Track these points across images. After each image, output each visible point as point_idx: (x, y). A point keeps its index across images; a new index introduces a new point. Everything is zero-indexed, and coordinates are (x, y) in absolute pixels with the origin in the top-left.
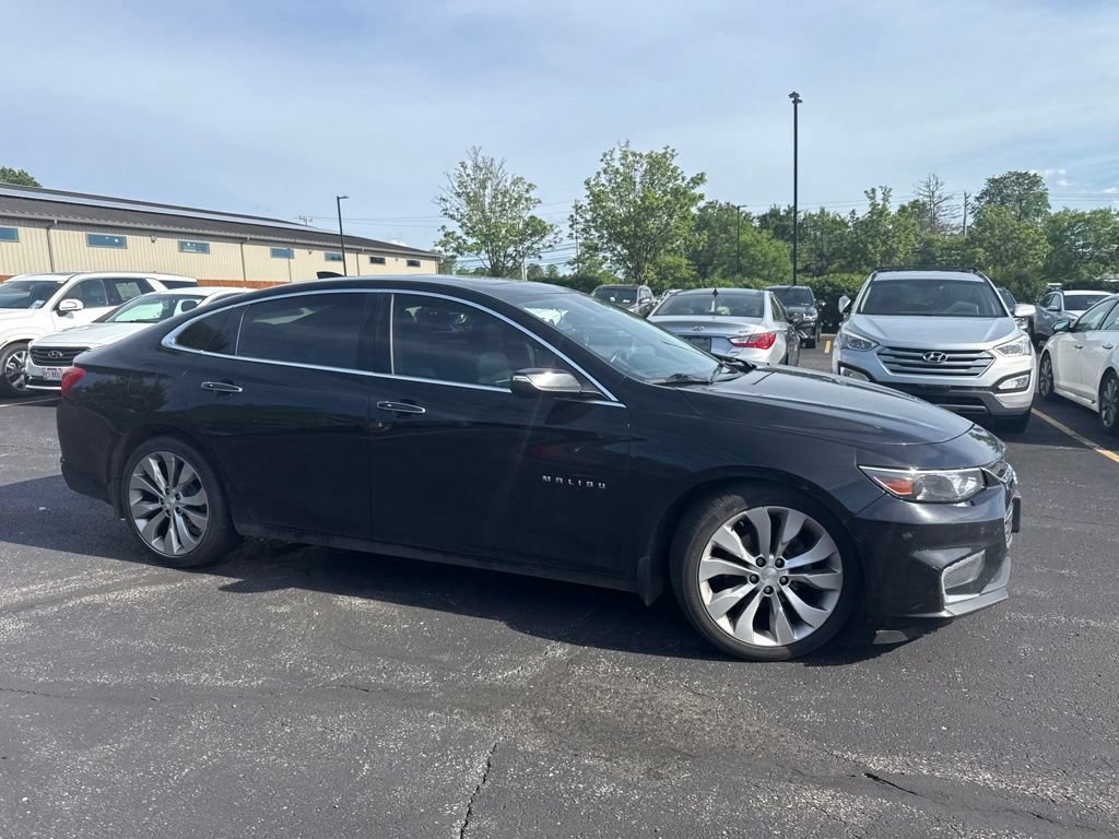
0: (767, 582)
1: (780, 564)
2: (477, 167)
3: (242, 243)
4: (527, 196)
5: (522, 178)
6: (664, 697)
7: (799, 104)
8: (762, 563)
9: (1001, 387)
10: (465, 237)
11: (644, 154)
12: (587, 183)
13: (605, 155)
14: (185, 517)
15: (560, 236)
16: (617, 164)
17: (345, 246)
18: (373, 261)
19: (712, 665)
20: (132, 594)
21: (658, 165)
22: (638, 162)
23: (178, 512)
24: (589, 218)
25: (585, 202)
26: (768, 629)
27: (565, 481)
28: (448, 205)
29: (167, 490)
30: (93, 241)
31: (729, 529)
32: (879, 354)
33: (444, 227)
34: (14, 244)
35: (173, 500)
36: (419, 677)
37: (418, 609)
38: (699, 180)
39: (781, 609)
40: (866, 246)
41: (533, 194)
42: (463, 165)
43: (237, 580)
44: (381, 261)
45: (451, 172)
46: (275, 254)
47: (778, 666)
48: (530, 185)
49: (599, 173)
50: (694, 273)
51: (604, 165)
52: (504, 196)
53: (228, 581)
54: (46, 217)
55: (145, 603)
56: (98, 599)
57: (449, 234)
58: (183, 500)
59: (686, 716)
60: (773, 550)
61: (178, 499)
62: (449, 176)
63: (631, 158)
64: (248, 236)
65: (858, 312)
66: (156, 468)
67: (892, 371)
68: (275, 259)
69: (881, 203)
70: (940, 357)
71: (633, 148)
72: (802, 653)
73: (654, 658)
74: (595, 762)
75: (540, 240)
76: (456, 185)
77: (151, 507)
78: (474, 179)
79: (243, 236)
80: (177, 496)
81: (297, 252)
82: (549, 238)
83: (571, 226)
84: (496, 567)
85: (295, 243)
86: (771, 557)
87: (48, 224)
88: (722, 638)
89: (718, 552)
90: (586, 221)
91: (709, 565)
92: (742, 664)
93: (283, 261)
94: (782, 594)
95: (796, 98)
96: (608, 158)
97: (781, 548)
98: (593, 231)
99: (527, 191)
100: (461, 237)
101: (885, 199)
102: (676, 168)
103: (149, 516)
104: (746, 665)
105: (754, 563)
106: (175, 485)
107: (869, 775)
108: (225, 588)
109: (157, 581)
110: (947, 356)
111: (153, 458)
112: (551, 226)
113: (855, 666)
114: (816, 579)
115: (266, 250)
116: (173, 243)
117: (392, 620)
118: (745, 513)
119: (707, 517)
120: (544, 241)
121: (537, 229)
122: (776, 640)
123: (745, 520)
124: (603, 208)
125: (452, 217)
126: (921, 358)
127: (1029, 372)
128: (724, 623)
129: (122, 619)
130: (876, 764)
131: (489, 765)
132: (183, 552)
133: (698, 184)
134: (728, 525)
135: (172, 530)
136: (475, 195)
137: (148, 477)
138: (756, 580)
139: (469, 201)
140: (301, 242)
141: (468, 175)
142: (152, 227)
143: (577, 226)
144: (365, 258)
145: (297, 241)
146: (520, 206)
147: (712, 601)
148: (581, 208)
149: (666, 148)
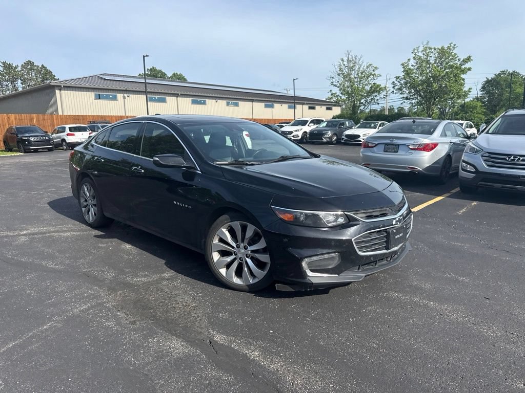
0: (240, 255)
1: (246, 248)
2: (349, 61)
3: (252, 102)
4: (373, 73)
5: (371, 65)
8: (238, 247)
10: (341, 95)
11: (437, 48)
12: (402, 65)
13: (414, 50)
14: (93, 208)
16: (421, 55)
17: (296, 101)
18: (310, 108)
20: (67, 234)
22: (432, 52)
23: (91, 206)
24: (402, 82)
25: (402, 75)
26: (242, 277)
27: (180, 204)
28: (334, 80)
30: (194, 102)
32: (482, 156)
33: (331, 91)
34: (165, 103)
37: (143, 252)
38: (468, 59)
39: (246, 269)
41: (377, 72)
42: (342, 60)
43: (102, 233)
44: (314, 108)
45: (336, 64)
46: (266, 106)
48: (376, 68)
49: (409, 60)
51: (413, 55)
52: (362, 74)
53: (100, 233)
54: (176, 92)
56: (56, 234)
57: (334, 94)
59: (177, 305)
60: (243, 241)
62: (335, 66)
63: (428, 50)
64: (255, 99)
65: (487, 133)
66: (86, 189)
67: (488, 166)
68: (266, 109)
70: (516, 159)
71: (429, 46)
75: (378, 95)
76: (338, 70)
77: (85, 204)
78: (348, 67)
79: (253, 98)
80: (91, 200)
81: (276, 105)
83: (393, 87)
86: (242, 245)
87: (177, 95)
88: (221, 277)
90: (401, 84)
93: (270, 109)
94: (246, 262)
96: (416, 51)
97: (246, 240)
98: (404, 90)
99: (374, 71)
100: (339, 95)
102: (455, 54)
103: (85, 207)
105: (235, 246)
107: (210, 342)
109: (79, 231)
110: (521, 158)
111: (85, 185)
112: (385, 88)
114: (260, 257)
115: (263, 104)
116: (224, 102)
118: (231, 223)
120: (381, 95)
121: (376, 89)
122: (243, 282)
123: (231, 226)
124: (410, 77)
125: (335, 86)
126: (505, 159)
132: (92, 221)
133: (467, 62)
134: (223, 228)
135: (90, 213)
136: (347, 74)
137: (84, 193)
138: (236, 254)
139: (345, 77)
140: (278, 100)
141: (344, 65)
142: (216, 96)
143: (396, 87)
144: (306, 107)
145: (276, 100)
146: (369, 79)
147: (218, 259)
148: (399, 78)
149: (450, 44)
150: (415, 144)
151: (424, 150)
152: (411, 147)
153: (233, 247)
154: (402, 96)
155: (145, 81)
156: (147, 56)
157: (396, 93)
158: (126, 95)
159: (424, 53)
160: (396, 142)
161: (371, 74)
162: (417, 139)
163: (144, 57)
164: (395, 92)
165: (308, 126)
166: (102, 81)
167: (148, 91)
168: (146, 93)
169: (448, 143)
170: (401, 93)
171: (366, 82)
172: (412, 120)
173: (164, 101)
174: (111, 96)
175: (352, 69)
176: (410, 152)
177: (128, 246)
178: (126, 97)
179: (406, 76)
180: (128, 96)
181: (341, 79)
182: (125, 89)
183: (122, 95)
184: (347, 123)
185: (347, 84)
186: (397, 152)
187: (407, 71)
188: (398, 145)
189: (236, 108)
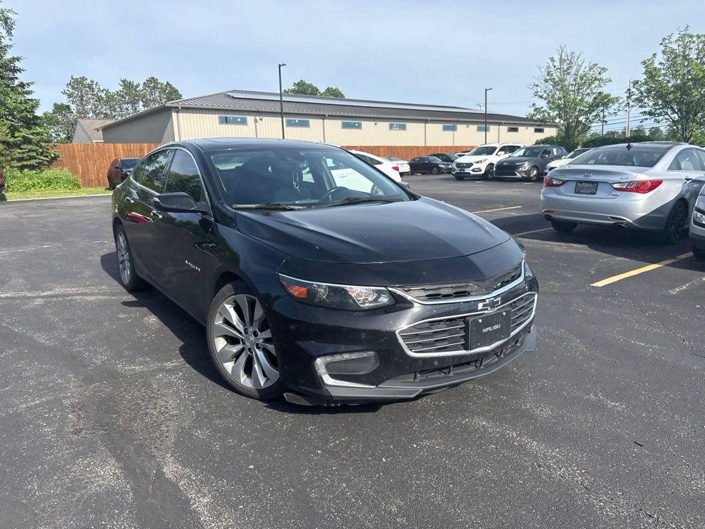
0: (249, 345)
1: (256, 335)
2: (561, 61)
3: (425, 123)
4: (599, 77)
5: (595, 65)
8: (247, 332)
10: (548, 110)
11: (702, 35)
13: (664, 39)
16: (675, 46)
17: (487, 121)
18: (510, 130)
22: (693, 42)
24: (643, 89)
25: (642, 78)
26: (251, 374)
27: (191, 265)
28: (539, 89)
30: (345, 126)
33: (534, 105)
34: (307, 129)
39: (256, 364)
41: (604, 76)
42: (552, 60)
43: (135, 300)
44: (515, 130)
45: (542, 66)
46: (445, 129)
48: (603, 69)
49: (654, 55)
51: (662, 48)
52: (582, 79)
54: (322, 113)
57: (539, 109)
60: (251, 324)
62: (540, 68)
63: (687, 39)
64: (430, 118)
68: (445, 132)
71: (688, 32)
76: (545, 74)
78: (560, 69)
79: (426, 118)
81: (459, 127)
82: (613, 108)
85: (458, 121)
86: (251, 329)
87: (323, 117)
90: (642, 93)
91: (222, 327)
93: (451, 133)
94: (256, 355)
96: (667, 41)
97: (255, 324)
98: (646, 100)
99: (600, 73)
100: (546, 111)
105: (243, 331)
115: (440, 126)
116: (386, 124)
118: (235, 296)
120: (610, 109)
121: (603, 101)
122: (253, 384)
123: (236, 301)
124: (654, 81)
125: (541, 97)
134: (228, 303)
135: (126, 271)
136: (559, 80)
138: (244, 342)
139: (555, 84)
140: (462, 120)
141: (555, 66)
142: (375, 116)
143: (633, 97)
144: (504, 129)
145: (460, 120)
146: (593, 86)
147: (223, 349)
148: (637, 82)
150: (622, 181)
151: (637, 192)
152: (616, 186)
153: (240, 333)
154: (643, 110)
155: (281, 98)
156: (283, 65)
157: (632, 106)
158: (258, 118)
159: (681, 43)
160: (593, 178)
161: (596, 79)
162: (626, 174)
163: (280, 66)
164: (632, 104)
165: (497, 154)
166: (230, 100)
167: (284, 111)
168: (281, 114)
169: (682, 179)
170: (641, 107)
171: (588, 91)
172: (627, 144)
173: (306, 124)
174: (239, 120)
175: (567, 72)
176: (614, 193)
178: (259, 120)
179: (648, 80)
180: (261, 120)
181: (550, 86)
182: (256, 110)
183: (253, 118)
184: (555, 150)
185: (558, 94)
186: (595, 194)
187: (651, 72)
188: (596, 183)
189: (402, 132)
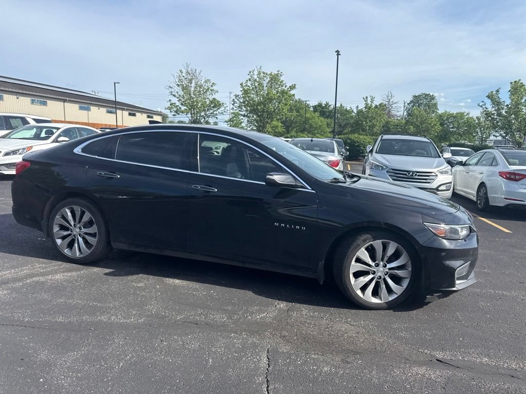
0: (379, 274)
1: (385, 266)
2: (188, 73)
3: (64, 102)
4: (212, 88)
5: (209, 80)
6: (337, 326)
7: (339, 56)
8: (377, 265)
9: (440, 189)
10: (180, 106)
11: (268, 73)
12: (242, 84)
13: (250, 72)
14: (84, 238)
15: (227, 108)
16: (255, 77)
17: (117, 106)
18: (130, 114)
19: (353, 311)
20: (59, 277)
21: (275, 79)
22: (265, 77)
23: (80, 236)
25: (240, 93)
26: (378, 295)
27: (286, 226)
28: (173, 90)
29: (74, 225)
31: (364, 250)
32: (387, 172)
33: (170, 100)
35: (78, 230)
36: (220, 318)
37: (207, 285)
38: (293, 87)
39: (384, 286)
40: (362, 122)
41: (214, 88)
42: (181, 71)
43: (111, 270)
44: (134, 115)
45: (175, 74)
46: (81, 108)
47: (382, 312)
48: (213, 84)
50: (284, 130)
51: (250, 77)
52: (200, 88)
55: (68, 281)
56: (42, 279)
57: (173, 104)
58: (84, 230)
59: (350, 334)
60: (382, 260)
61: (80, 230)
62: (174, 76)
63: (262, 74)
64: (68, 99)
65: (376, 152)
66: (69, 214)
67: (393, 180)
68: (81, 111)
69: (370, 103)
70: (414, 174)
71: (263, 70)
72: (393, 306)
73: (326, 308)
74: (316, 357)
75: (217, 110)
76: (177, 80)
77: (65, 233)
78: (186, 78)
79: (65, 98)
80: (80, 228)
81: (92, 108)
82: (222, 109)
83: (233, 104)
84: (247, 266)
85: (91, 104)
86: (381, 263)
88: (359, 300)
89: (358, 260)
90: (240, 102)
91: (355, 267)
92: (366, 311)
93: (85, 112)
94: (385, 280)
95: (338, 53)
96: (252, 73)
97: (386, 259)
98: (243, 108)
99: (212, 86)
100: (178, 106)
101: (372, 102)
102: (282, 81)
103: (64, 238)
104: (368, 311)
105: (374, 265)
106: (80, 222)
107: (438, 360)
108: (106, 274)
109: (70, 270)
110: (417, 174)
111: (68, 209)
112: (223, 104)
113: (415, 312)
114: (400, 273)
115: (77, 106)
116: (28, 99)
117: (196, 290)
118: (372, 242)
119: (355, 244)
120: (219, 110)
121: (216, 104)
122: (381, 300)
123: (371, 245)
124: (249, 97)
125: (174, 95)
126: (406, 175)
127: (451, 183)
128: (359, 293)
129: (58, 289)
130: (439, 355)
131: (268, 359)
132: (81, 256)
133: (293, 89)
134: (364, 248)
135: (76, 245)
136: (187, 86)
137: (64, 218)
138: (374, 273)
139: (183, 89)
140: (95, 103)
141: (183, 76)
142: (17, 91)
143: (236, 105)
144: (126, 113)
145: (93, 103)
146: (208, 93)
147: (355, 281)
148: (238, 96)
149: (278, 71)
153: (371, 266)
164: (235, 108)
175: (190, 81)
177: (177, 281)
179: (245, 95)
181: (179, 89)
187: (246, 91)
189: (43, 107)
